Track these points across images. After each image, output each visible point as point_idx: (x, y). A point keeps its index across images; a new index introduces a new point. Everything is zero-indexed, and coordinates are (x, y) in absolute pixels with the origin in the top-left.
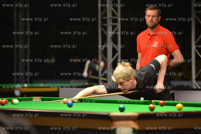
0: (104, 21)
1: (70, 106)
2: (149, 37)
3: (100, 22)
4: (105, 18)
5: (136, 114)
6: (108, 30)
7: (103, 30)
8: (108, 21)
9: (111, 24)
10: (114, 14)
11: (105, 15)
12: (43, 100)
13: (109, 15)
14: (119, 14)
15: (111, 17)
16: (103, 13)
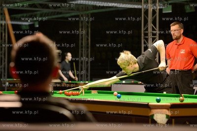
0: (146, 34)
1: (119, 97)
2: (177, 46)
3: (143, 35)
4: (147, 32)
5: (169, 104)
6: (149, 41)
7: (145, 41)
8: (149, 34)
9: (151, 36)
10: (153, 29)
11: (147, 29)
12: (99, 93)
13: (150, 30)
14: (157, 29)
15: (151, 31)
16: (145, 28)
